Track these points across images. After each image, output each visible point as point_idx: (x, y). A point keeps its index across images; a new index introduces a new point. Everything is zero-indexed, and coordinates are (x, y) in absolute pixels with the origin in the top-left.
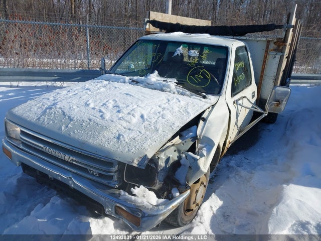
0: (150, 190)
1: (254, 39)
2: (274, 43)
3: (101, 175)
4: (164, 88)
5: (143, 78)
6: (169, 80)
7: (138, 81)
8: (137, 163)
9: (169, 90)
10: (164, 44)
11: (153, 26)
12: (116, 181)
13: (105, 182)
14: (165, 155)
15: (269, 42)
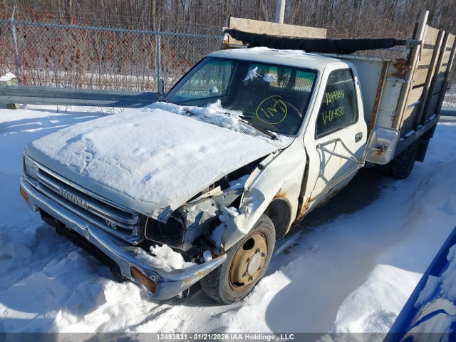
0: (175, 250)
1: (365, 58)
2: (394, 65)
3: (119, 229)
4: (223, 123)
5: (201, 108)
6: (233, 112)
7: (194, 112)
8: (157, 215)
9: (230, 126)
11: (233, 37)
12: (135, 236)
13: (123, 236)
14: (196, 208)
15: (385, 63)
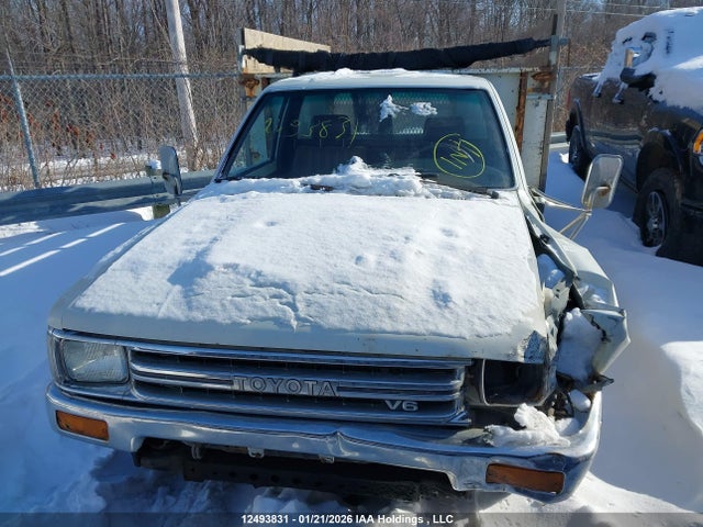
2: (535, 76)
4: (399, 190)
6: (399, 172)
8: (522, 353)
9: (413, 192)
10: (296, 97)
11: (260, 61)
15: (524, 75)
